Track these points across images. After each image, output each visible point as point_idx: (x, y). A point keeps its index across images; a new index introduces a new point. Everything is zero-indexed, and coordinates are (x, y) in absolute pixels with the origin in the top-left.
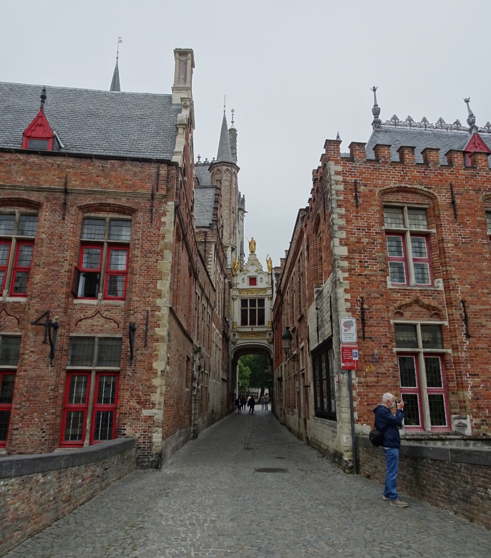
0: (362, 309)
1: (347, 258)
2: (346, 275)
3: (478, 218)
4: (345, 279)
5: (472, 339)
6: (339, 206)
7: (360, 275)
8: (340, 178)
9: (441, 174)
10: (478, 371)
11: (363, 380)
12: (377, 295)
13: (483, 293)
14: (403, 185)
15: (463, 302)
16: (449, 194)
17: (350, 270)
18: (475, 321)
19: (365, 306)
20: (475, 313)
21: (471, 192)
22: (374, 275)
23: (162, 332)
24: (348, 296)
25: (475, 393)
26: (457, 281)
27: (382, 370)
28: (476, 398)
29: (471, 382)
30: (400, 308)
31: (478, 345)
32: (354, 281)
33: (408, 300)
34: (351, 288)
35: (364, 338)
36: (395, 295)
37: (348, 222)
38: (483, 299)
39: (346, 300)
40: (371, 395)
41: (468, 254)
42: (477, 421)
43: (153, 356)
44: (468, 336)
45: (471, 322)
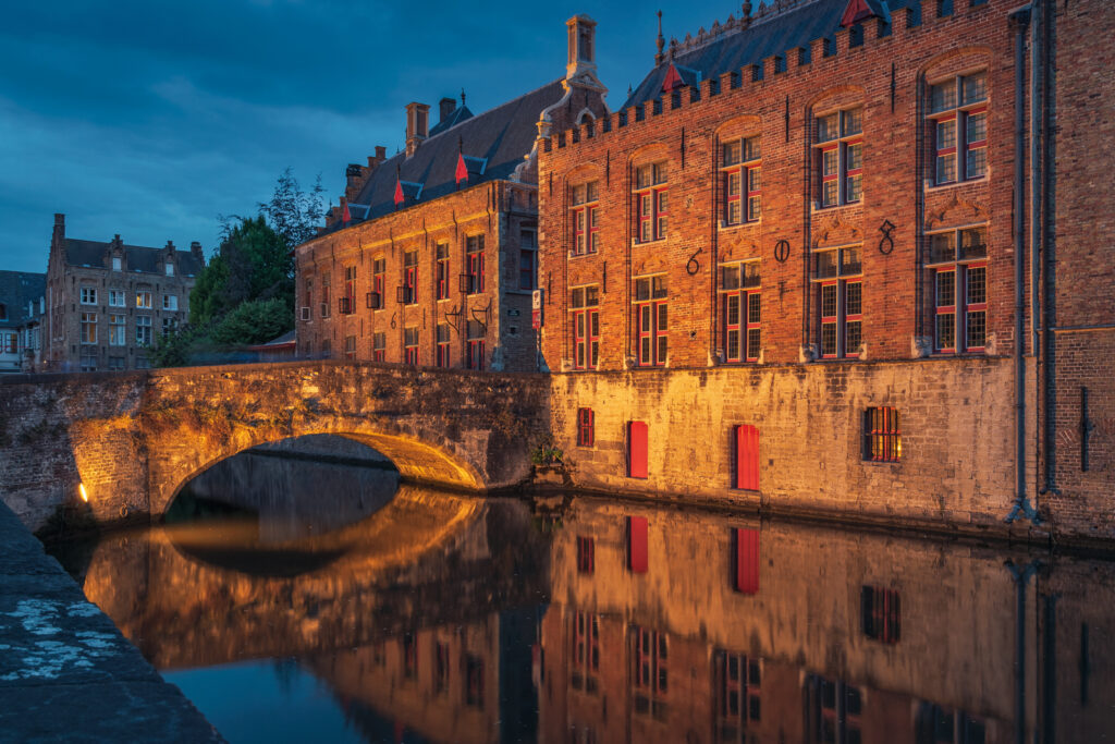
1: (544, 242)
2: (543, 256)
3: (623, 180)
4: (543, 259)
5: (607, 295)
6: (542, 198)
7: (550, 254)
8: (543, 173)
10: (608, 320)
11: (548, 334)
12: (559, 268)
13: (618, 252)
14: (578, 164)
15: (605, 263)
17: (546, 251)
18: (611, 278)
19: (551, 279)
20: (611, 272)
22: (559, 252)
23: (496, 311)
24: (544, 273)
25: (605, 339)
26: (603, 246)
27: (558, 326)
28: (605, 343)
29: (604, 330)
31: (611, 299)
32: (548, 260)
33: (579, 268)
34: (546, 266)
35: (549, 304)
36: (571, 265)
37: (546, 210)
38: (618, 258)
39: (543, 276)
40: (552, 345)
41: (613, 219)
42: (603, 360)
43: (493, 329)
44: (605, 293)
45: (608, 279)
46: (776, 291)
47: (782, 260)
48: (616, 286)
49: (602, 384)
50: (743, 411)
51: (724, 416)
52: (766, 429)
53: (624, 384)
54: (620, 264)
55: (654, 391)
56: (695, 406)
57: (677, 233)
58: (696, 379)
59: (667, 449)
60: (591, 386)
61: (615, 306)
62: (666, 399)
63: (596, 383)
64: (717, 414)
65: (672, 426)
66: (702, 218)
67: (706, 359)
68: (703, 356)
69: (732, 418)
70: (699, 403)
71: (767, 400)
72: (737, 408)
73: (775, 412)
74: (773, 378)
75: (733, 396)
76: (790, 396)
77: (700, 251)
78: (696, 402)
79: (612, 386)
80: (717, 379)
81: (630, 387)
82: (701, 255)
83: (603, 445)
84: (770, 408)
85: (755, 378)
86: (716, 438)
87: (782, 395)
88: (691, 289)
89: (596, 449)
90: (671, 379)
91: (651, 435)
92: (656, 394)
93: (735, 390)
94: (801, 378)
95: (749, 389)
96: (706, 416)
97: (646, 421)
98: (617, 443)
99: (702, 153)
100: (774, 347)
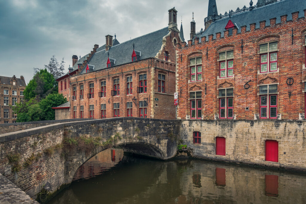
0: (181, 90)
1: (178, 77)
2: (178, 81)
3: (214, 57)
4: (178, 83)
5: (207, 95)
6: (177, 63)
7: (181, 81)
8: (178, 54)
9: (205, 45)
10: (207, 103)
11: (180, 107)
12: (185, 86)
13: (212, 81)
14: (194, 52)
15: (206, 84)
16: (206, 51)
17: (179, 80)
18: (209, 89)
19: (182, 89)
20: (209, 87)
21: (213, 48)
22: (184, 80)
23: (152, 99)
24: (178, 87)
25: (206, 109)
26: (205, 78)
27: (184, 105)
28: (206, 110)
29: (205, 106)
30: (191, 88)
31: (209, 96)
32: (180, 83)
33: (193, 86)
34: (179, 85)
35: (181, 97)
36: (190, 85)
37: (179, 67)
38: (212, 82)
39: (178, 88)
40: (182, 111)
41: (209, 70)
42: (205, 116)
43: (151, 104)
44: (206, 94)
45: (207, 89)
46: (287, 95)
47: (290, 85)
48: (211, 92)
49: (205, 124)
50: (271, 135)
51: (262, 136)
52: (282, 142)
53: (215, 124)
54: (213, 85)
55: (229, 127)
56: (248, 132)
57: (240, 75)
58: (249, 124)
59: (235, 147)
60: (199, 125)
61: (211, 98)
62: (235, 130)
63: (202, 123)
64: (258, 136)
65: (237, 139)
66: (251, 70)
67: (253, 117)
68: (252, 116)
69: (266, 137)
70: (250, 132)
71: (283, 132)
72: (268, 134)
73: (287, 136)
74: (286, 125)
75: (266, 130)
76: (294, 131)
77: (250, 81)
78: (248, 131)
79: (209, 125)
80: (259, 124)
81: (217, 125)
82: (250, 82)
83: (205, 144)
84: (285, 135)
85: (277, 124)
86: (258, 144)
87: (290, 130)
88: (247, 93)
89: (202, 145)
90: (236, 123)
91: (227, 141)
92: (230, 128)
93: (267, 128)
94: (300, 125)
95: (274, 128)
96: (253, 136)
97: (225, 137)
98: (212, 144)
99: (251, 48)
100: (286, 114)
